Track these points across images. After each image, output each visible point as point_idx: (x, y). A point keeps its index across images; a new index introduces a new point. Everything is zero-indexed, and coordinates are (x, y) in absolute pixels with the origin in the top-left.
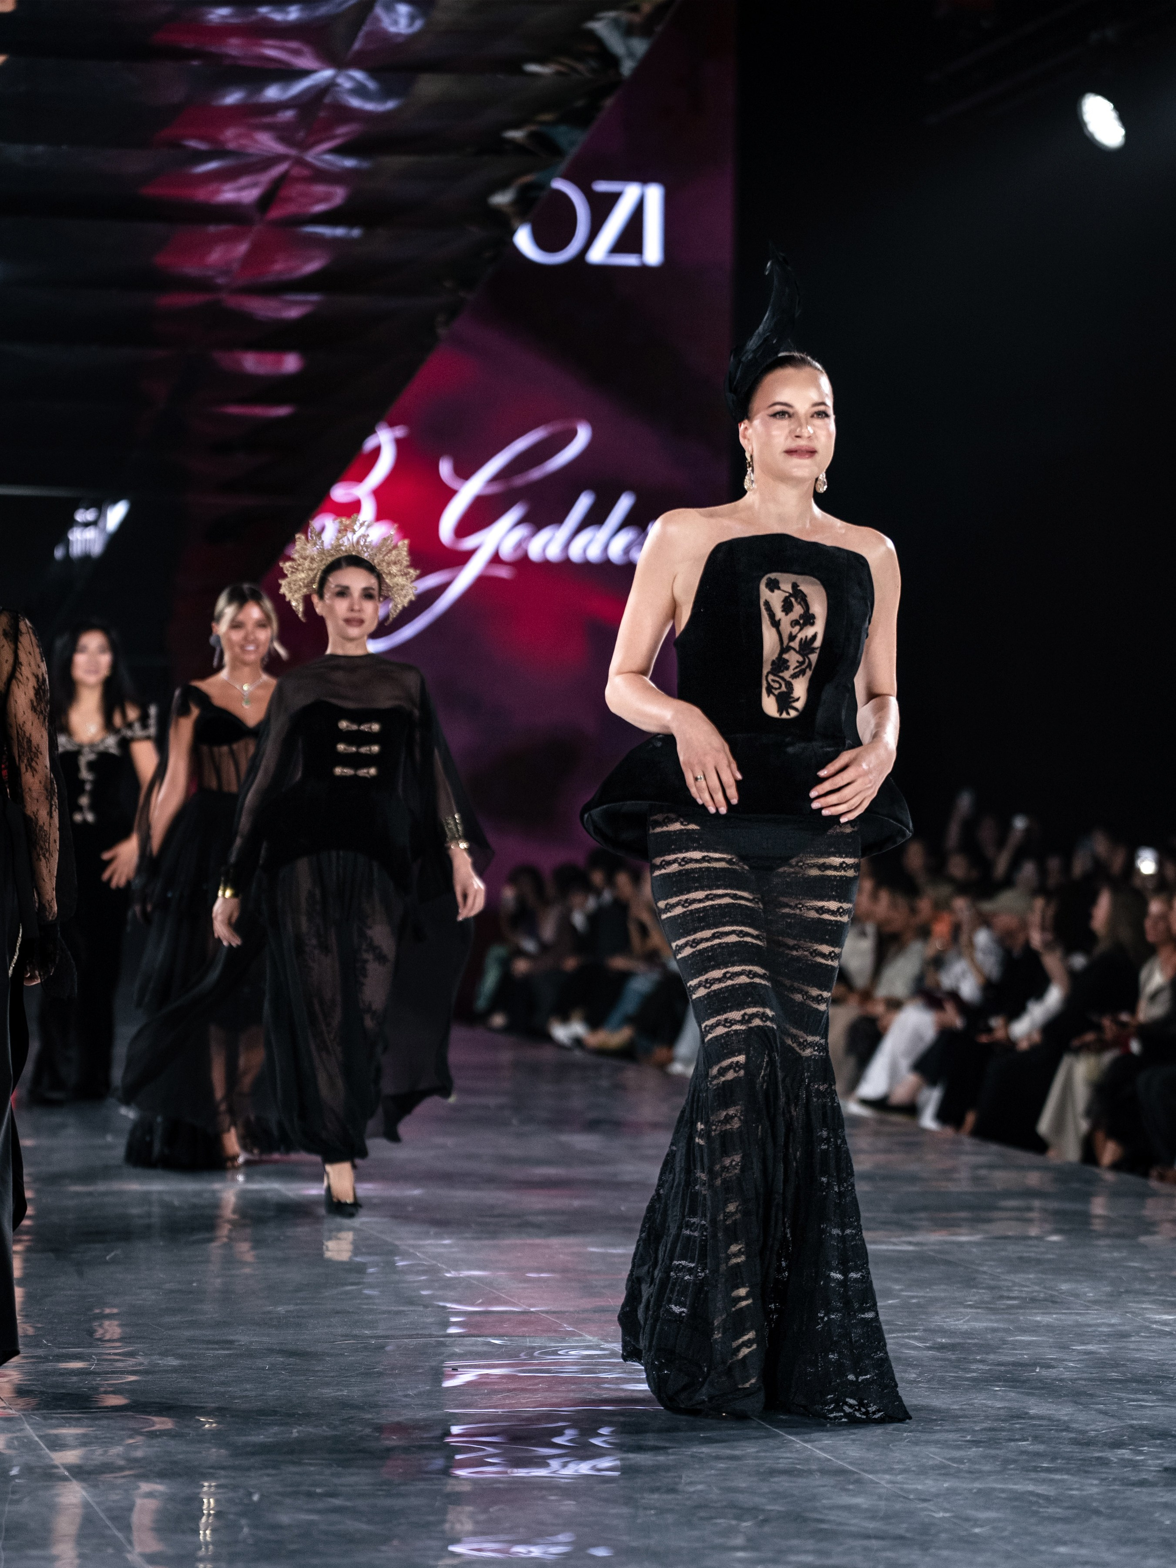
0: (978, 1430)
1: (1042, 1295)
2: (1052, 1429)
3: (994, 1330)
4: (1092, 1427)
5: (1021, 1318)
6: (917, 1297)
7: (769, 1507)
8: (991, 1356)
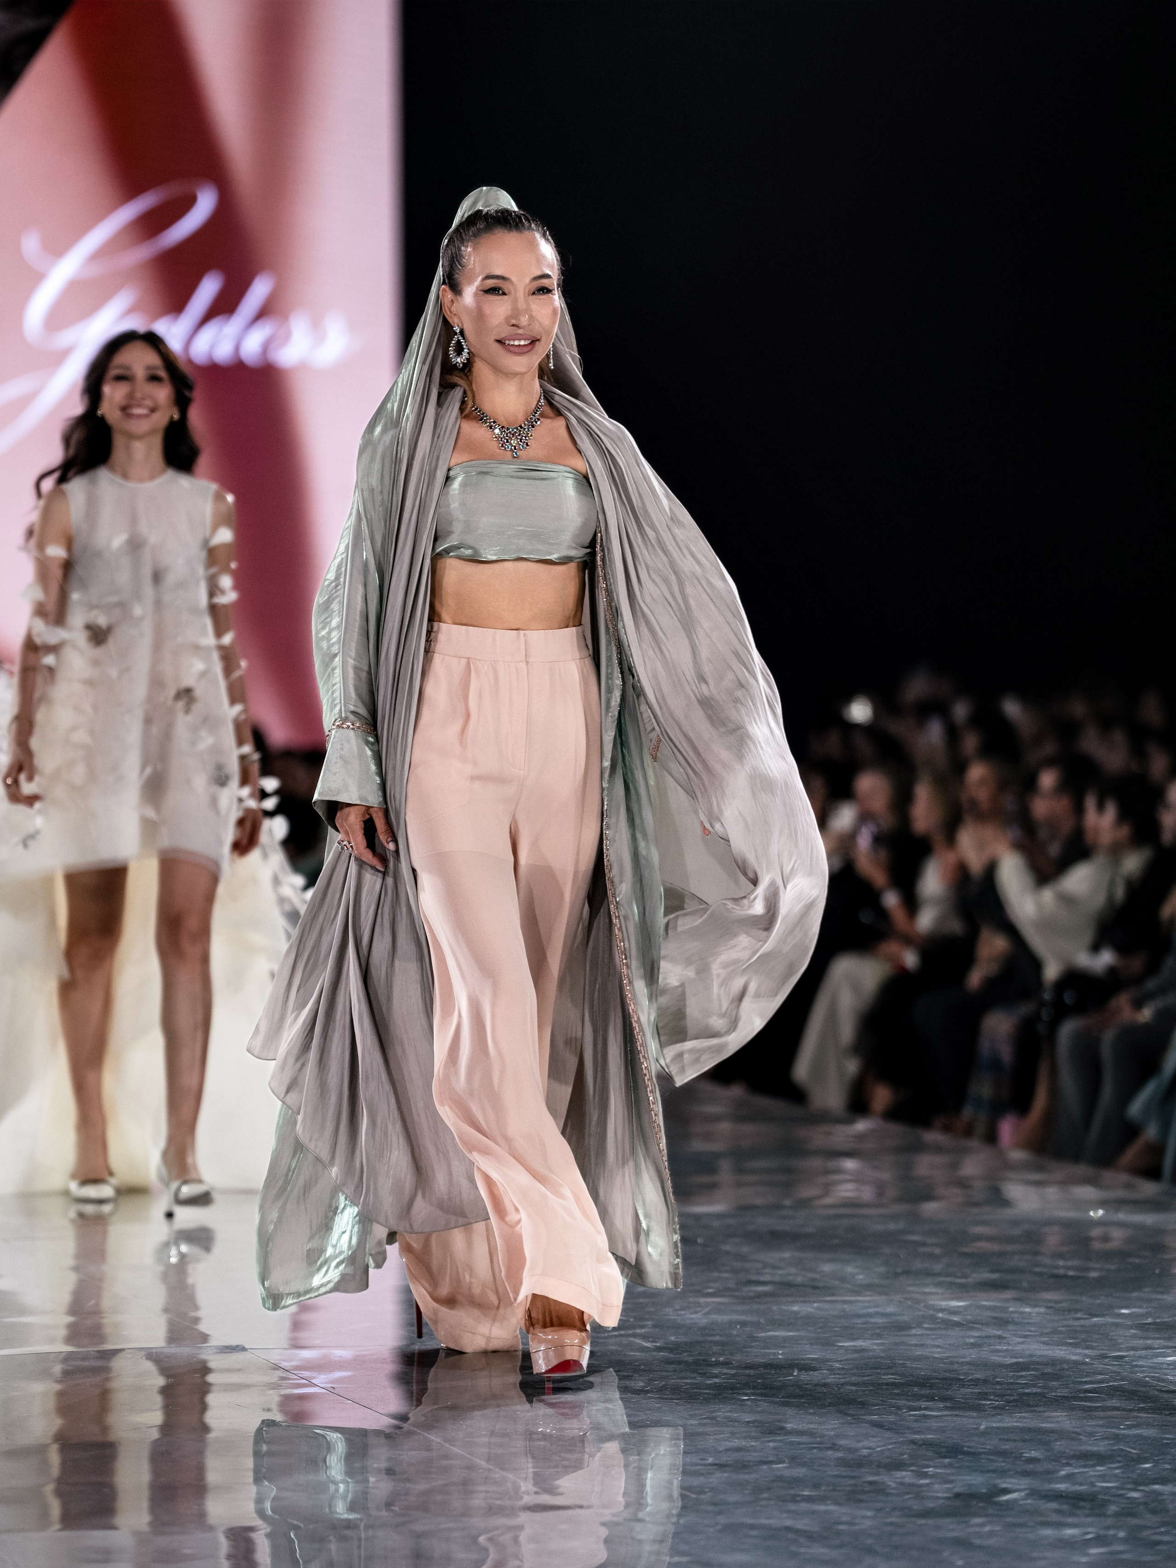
0: (720, 1452)
1: (799, 1279)
2: (815, 1448)
3: (741, 1324)
4: (865, 1443)
5: (775, 1308)
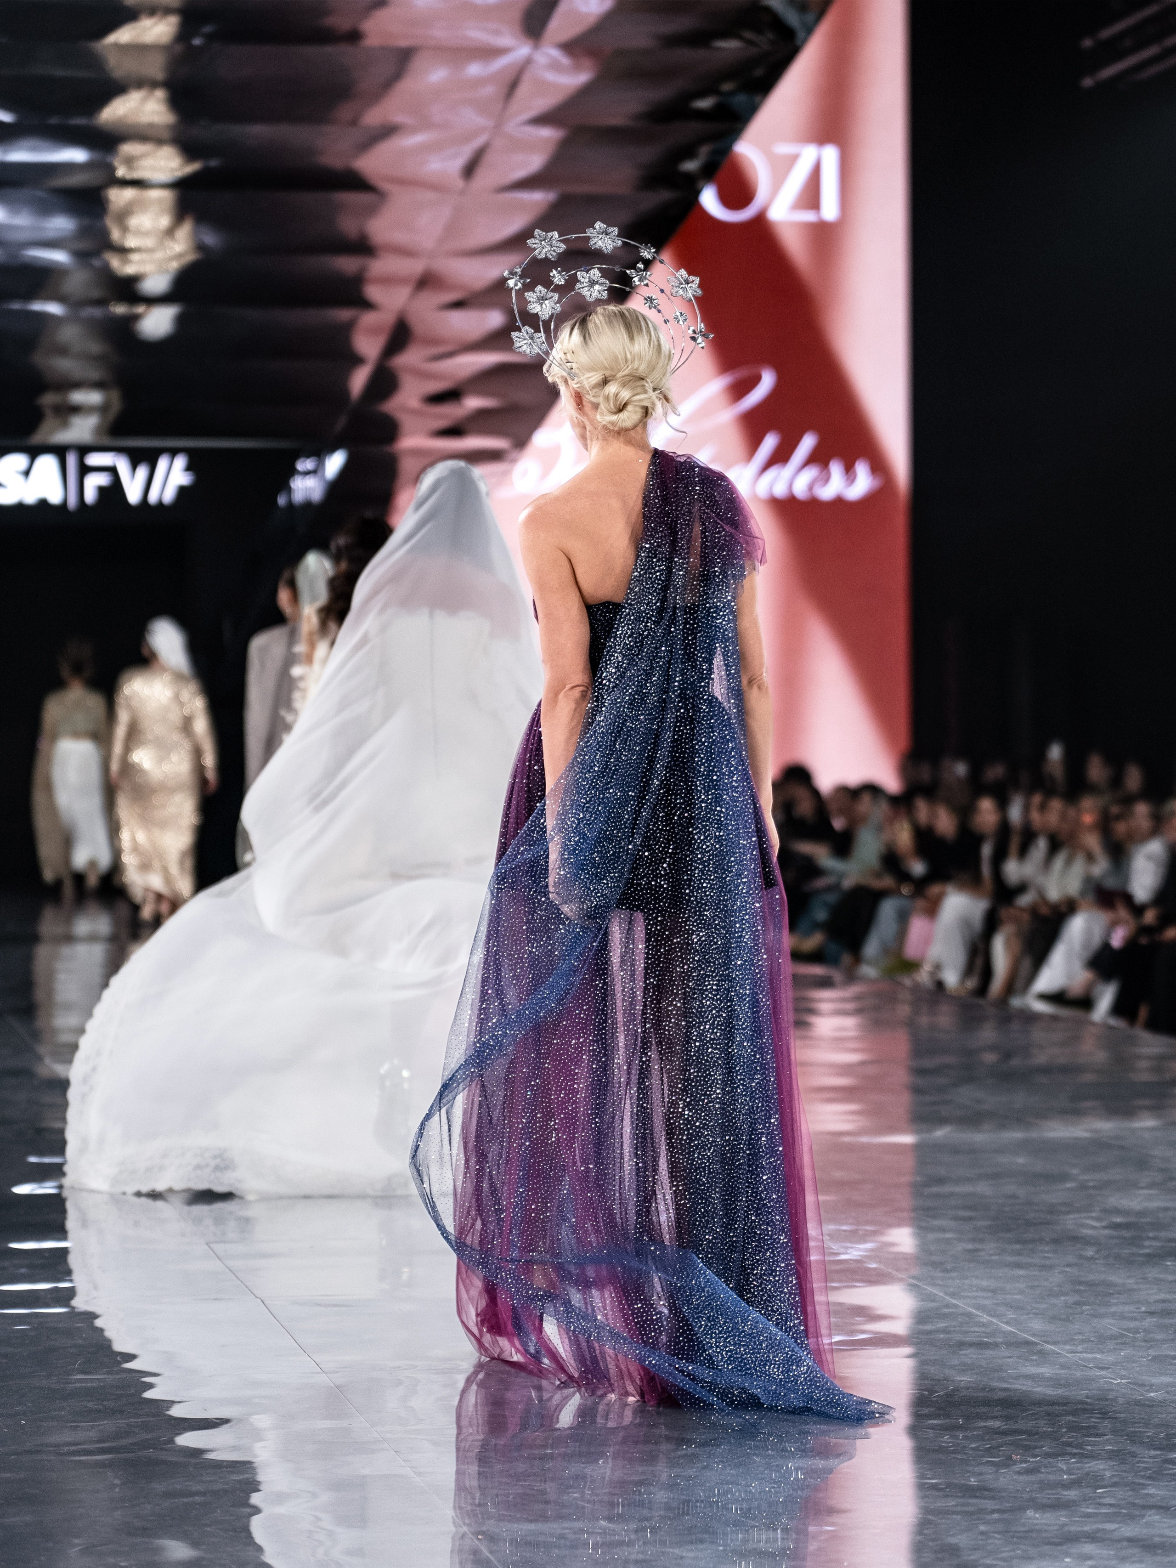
3: (1166, 1209)
6: (1093, 1180)
7: (958, 1379)
8: (1163, 1234)
